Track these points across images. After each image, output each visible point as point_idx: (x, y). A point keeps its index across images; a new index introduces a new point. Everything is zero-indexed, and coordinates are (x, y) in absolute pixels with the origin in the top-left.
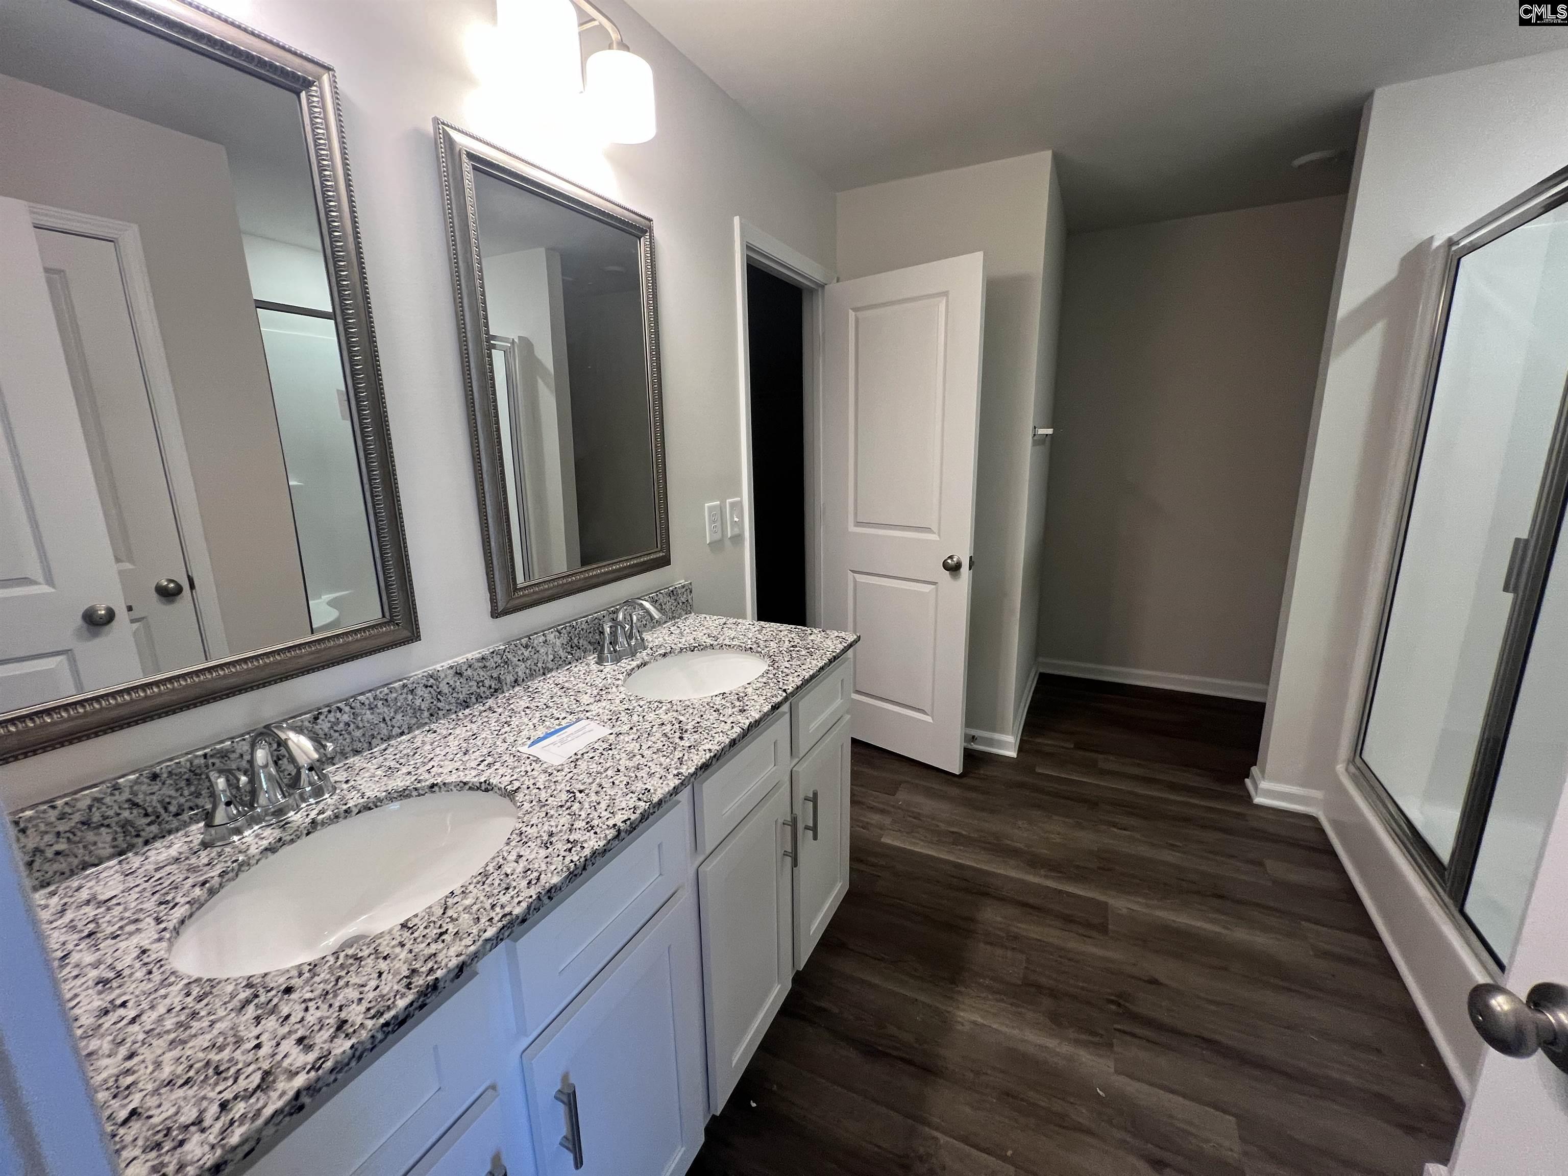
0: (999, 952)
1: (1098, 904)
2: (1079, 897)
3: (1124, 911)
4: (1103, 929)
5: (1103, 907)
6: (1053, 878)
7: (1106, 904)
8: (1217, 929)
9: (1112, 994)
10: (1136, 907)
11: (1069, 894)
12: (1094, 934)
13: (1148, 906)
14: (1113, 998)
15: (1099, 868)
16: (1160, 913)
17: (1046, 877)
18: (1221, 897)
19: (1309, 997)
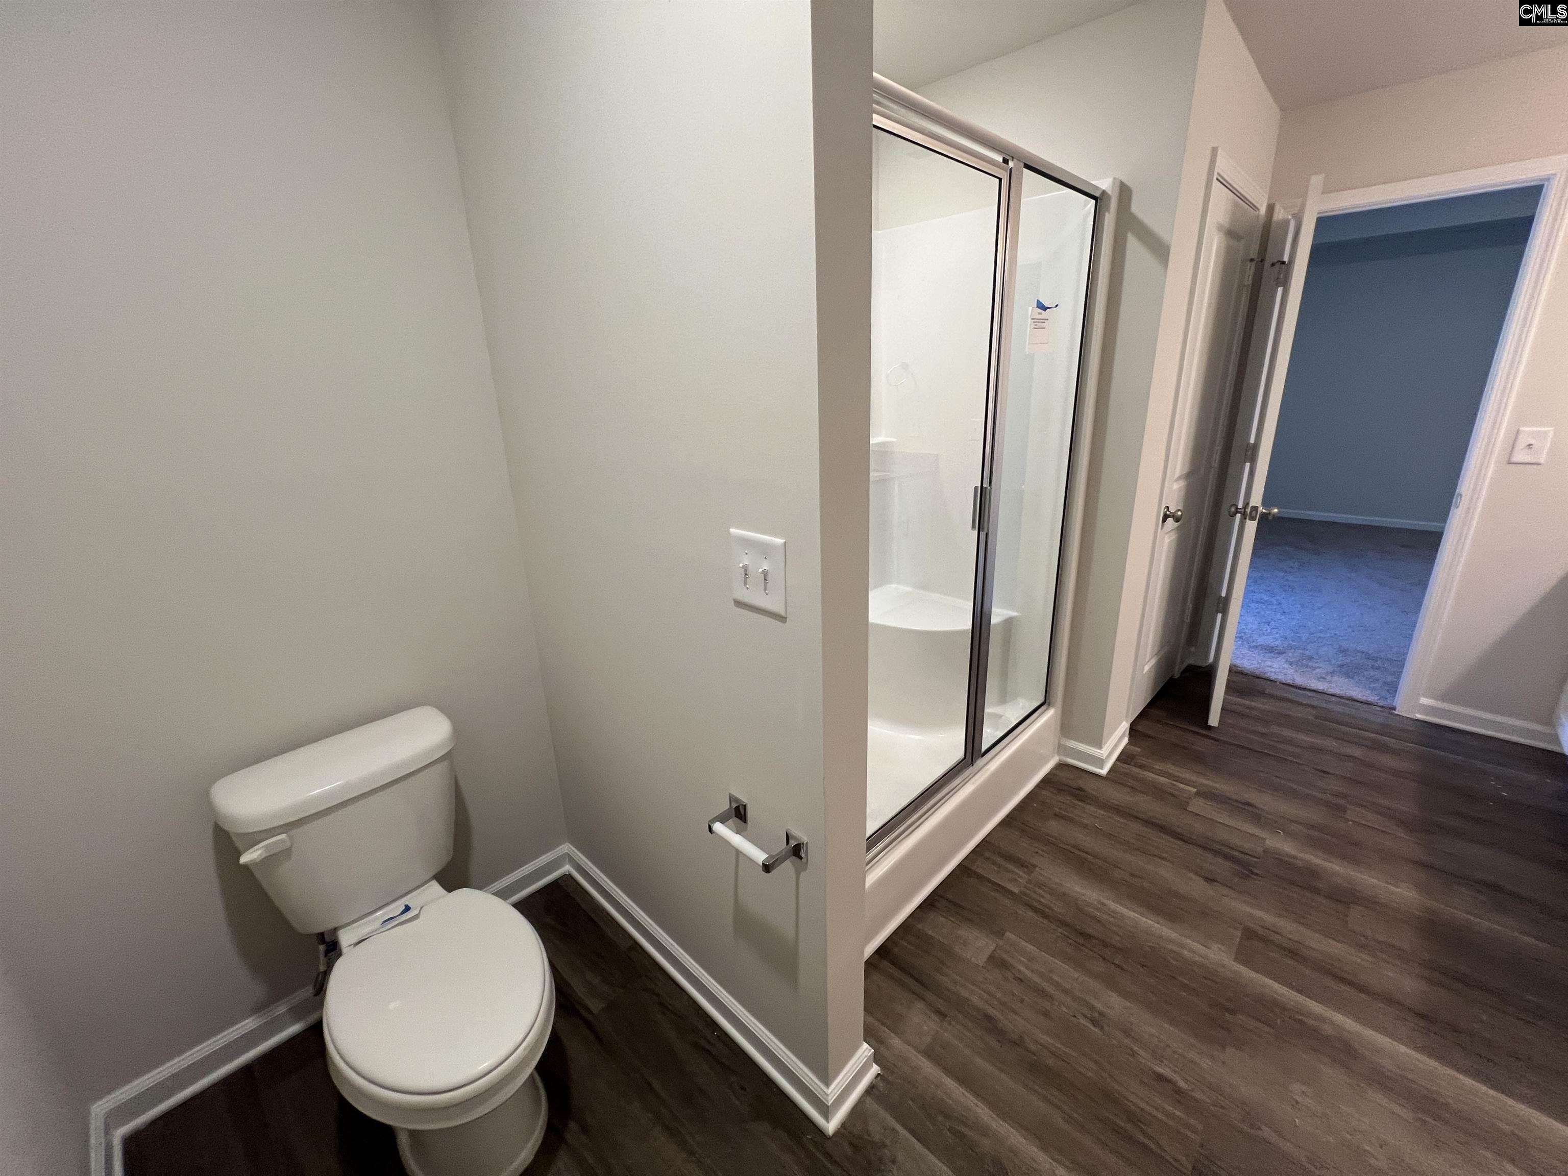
0: (1381, 938)
1: (1246, 963)
2: (1275, 979)
3: (1215, 946)
4: (1249, 934)
5: (1243, 956)
6: (1310, 1014)
7: (1236, 960)
8: (1113, 906)
9: (1255, 880)
10: (1196, 946)
11: (1290, 986)
12: (1260, 931)
13: (1181, 945)
14: (1255, 877)
15: (1233, 1012)
16: (1174, 935)
17: (1322, 1019)
18: (1082, 934)
19: (1074, 846)
